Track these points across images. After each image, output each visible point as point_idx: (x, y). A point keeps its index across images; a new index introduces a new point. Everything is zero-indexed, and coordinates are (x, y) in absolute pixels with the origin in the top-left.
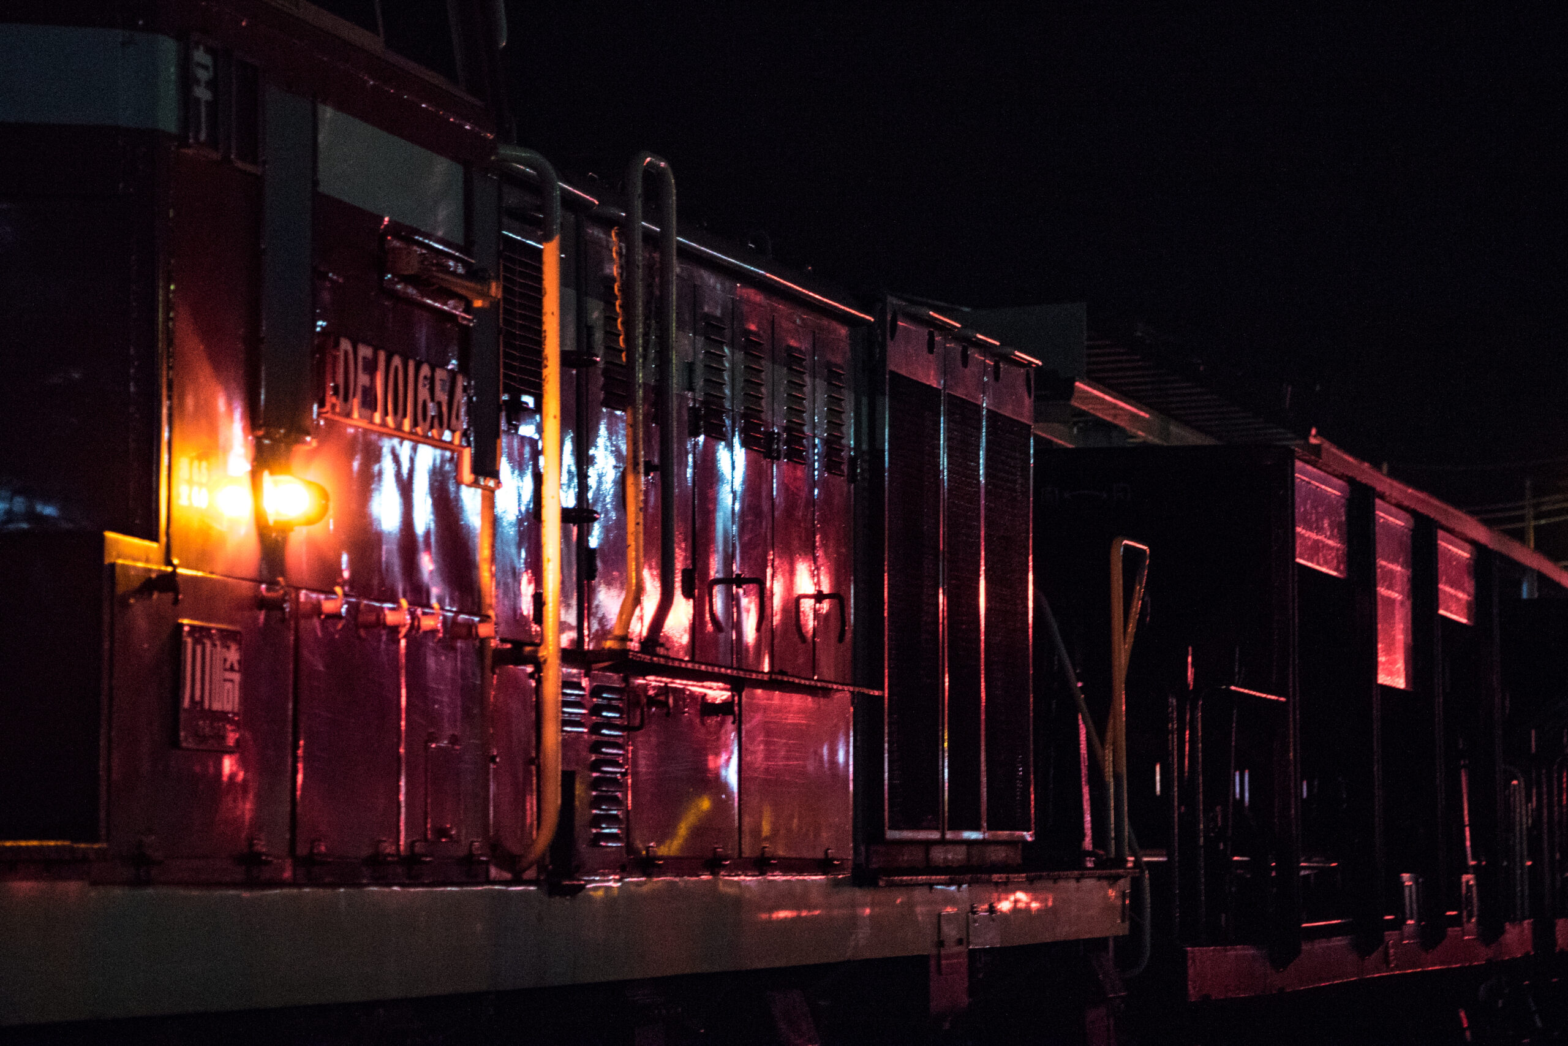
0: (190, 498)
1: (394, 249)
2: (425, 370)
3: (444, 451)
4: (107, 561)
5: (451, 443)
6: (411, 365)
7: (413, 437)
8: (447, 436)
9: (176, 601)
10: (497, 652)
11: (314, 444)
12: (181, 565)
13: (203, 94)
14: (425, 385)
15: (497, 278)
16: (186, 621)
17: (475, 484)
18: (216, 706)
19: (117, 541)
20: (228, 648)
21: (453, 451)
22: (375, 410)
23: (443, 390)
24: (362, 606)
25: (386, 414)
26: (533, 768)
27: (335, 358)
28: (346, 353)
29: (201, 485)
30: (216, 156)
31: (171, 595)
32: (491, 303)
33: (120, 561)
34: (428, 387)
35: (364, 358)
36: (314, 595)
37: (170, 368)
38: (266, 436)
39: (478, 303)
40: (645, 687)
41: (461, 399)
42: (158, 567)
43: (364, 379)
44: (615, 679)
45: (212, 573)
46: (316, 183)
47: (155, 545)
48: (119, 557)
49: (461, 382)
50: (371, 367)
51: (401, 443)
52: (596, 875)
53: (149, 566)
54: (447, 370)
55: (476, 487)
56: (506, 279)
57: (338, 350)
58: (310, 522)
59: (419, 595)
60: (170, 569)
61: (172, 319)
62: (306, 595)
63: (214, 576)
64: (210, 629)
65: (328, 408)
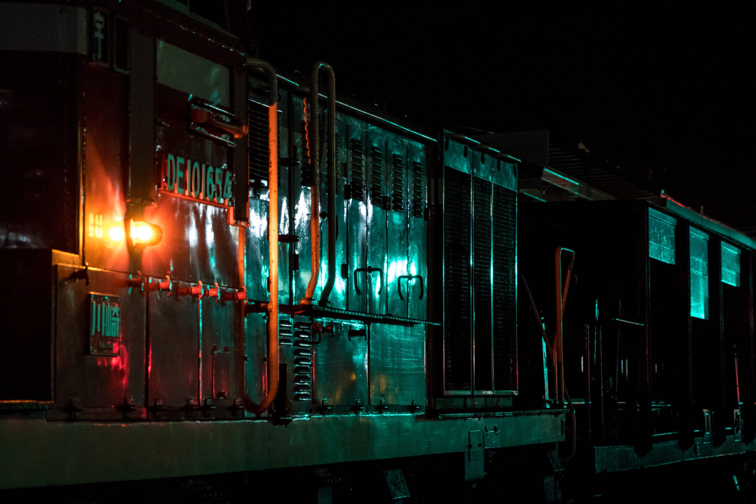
0: (94, 233)
1: (195, 110)
2: (211, 169)
3: (220, 209)
4: (53, 264)
5: (224, 204)
6: (204, 166)
7: (205, 202)
8: (222, 201)
9: (87, 283)
10: (247, 306)
11: (156, 206)
12: (89, 266)
13: (99, 35)
14: (210, 177)
15: (246, 124)
16: (92, 293)
17: (235, 224)
18: (108, 334)
19: (58, 254)
20: (114, 306)
21: (225, 209)
22: (186, 189)
23: (219, 179)
24: (180, 285)
25: (191, 190)
26: (266, 363)
27: (166, 164)
28: (171, 161)
29: (99, 226)
30: (107, 66)
31: (84, 281)
32: (243, 136)
33: (60, 264)
34: (212, 177)
35: (180, 164)
36: (156, 280)
37: (84, 169)
38: (131, 202)
39: (237, 136)
40: (322, 323)
41: (228, 183)
42: (78, 267)
43: (180, 174)
44: (306, 319)
45: (105, 269)
46: (156, 78)
47: (77, 256)
48: (59, 262)
49: (228, 174)
50: (184, 168)
51: (199, 205)
52: (297, 414)
53: (74, 266)
54: (222, 169)
55: (236, 226)
56: (250, 122)
57: (167, 160)
58: (153, 244)
59: (208, 278)
60: (84, 267)
61: (85, 146)
62: (152, 280)
63: (106, 271)
64: (104, 297)
65: (162, 188)
